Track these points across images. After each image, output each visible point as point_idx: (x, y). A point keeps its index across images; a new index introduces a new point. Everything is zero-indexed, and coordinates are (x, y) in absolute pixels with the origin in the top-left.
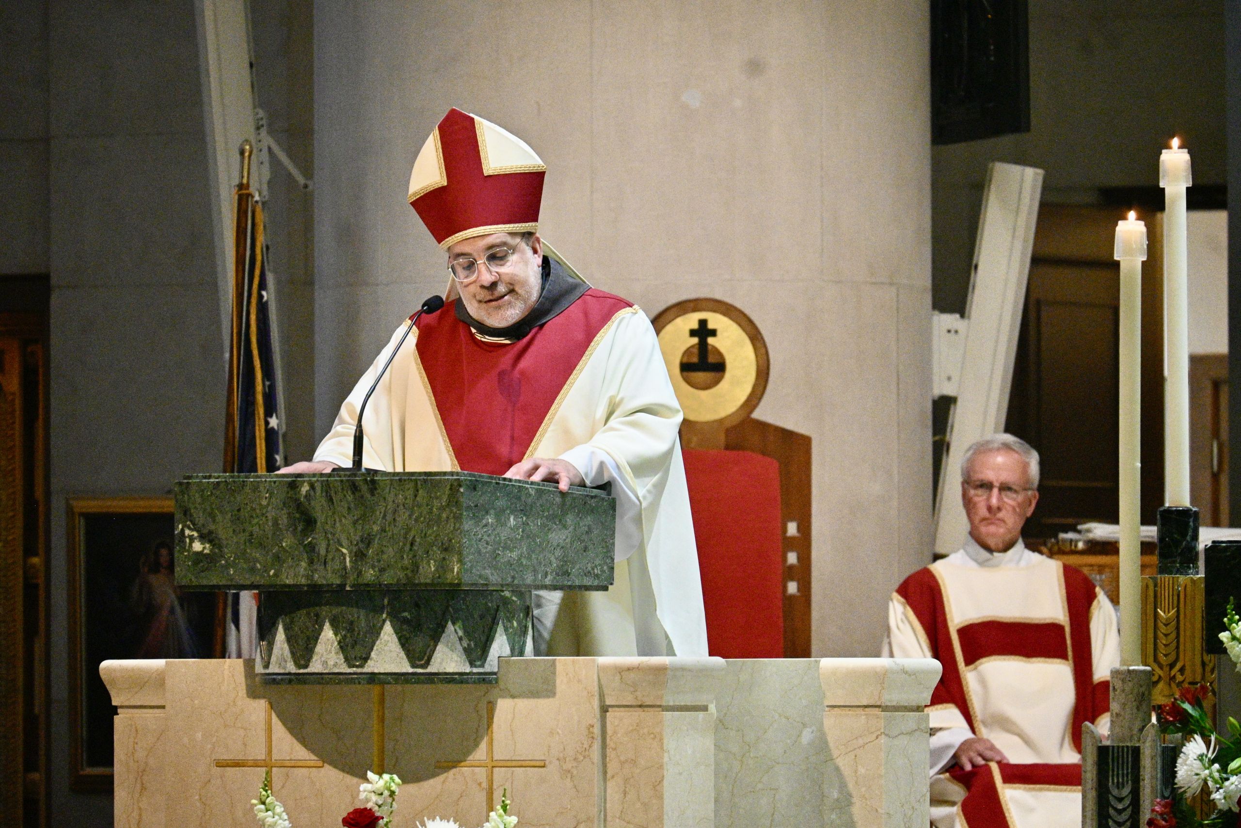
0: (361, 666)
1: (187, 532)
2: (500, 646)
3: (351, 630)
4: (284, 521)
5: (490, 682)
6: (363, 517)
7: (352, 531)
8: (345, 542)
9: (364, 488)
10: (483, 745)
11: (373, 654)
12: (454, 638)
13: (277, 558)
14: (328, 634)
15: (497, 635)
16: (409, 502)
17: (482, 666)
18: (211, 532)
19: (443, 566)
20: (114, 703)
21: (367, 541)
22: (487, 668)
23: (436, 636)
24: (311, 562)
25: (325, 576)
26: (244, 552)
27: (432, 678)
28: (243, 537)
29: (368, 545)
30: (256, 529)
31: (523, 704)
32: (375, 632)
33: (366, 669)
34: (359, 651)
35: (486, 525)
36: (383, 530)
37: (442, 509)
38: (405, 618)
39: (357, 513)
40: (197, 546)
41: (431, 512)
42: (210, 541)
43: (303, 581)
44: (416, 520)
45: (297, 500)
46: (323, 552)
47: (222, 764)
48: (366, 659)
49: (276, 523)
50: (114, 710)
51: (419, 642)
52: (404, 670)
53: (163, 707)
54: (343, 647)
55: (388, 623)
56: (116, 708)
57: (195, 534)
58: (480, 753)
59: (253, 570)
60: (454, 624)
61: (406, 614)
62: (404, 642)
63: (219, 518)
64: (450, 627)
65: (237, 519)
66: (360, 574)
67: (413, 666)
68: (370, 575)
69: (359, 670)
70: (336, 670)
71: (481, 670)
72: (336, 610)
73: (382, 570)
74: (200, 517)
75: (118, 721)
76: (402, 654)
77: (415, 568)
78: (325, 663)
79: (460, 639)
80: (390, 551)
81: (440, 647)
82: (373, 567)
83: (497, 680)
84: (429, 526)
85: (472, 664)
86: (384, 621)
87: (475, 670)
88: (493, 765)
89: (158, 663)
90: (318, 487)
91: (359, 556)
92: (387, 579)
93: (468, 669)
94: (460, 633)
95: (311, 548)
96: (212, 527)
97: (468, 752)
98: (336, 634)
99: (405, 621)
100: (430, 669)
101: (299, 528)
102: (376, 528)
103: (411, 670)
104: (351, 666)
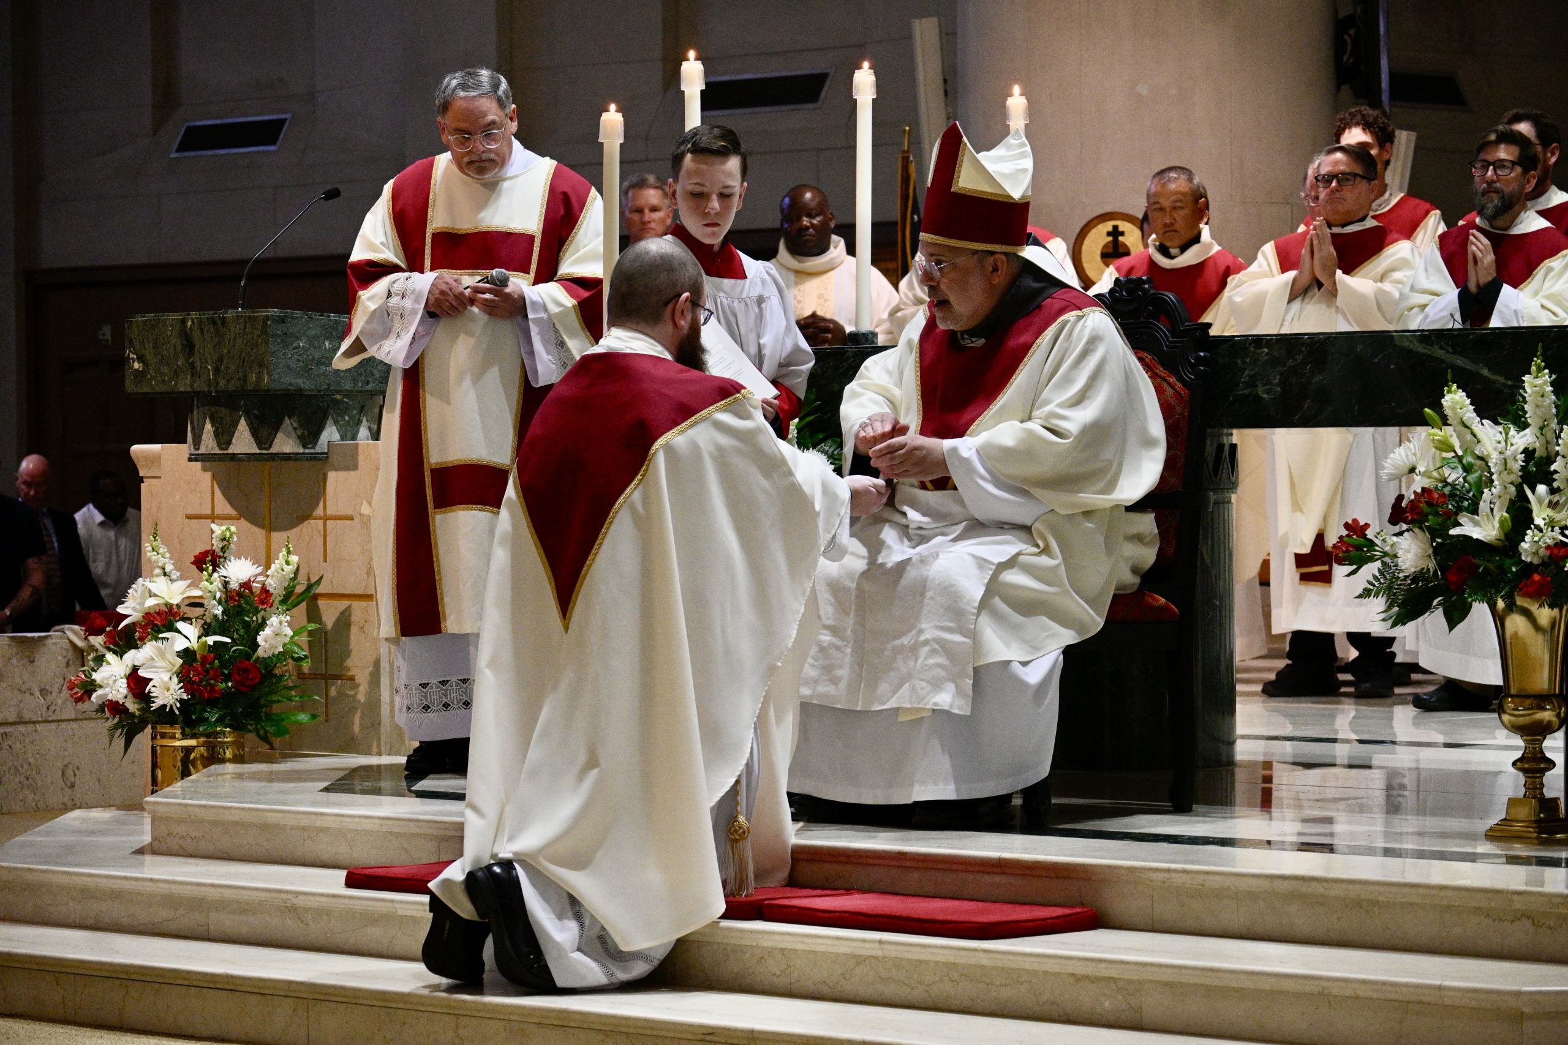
0: (227, 449)
1: (131, 355)
2: (330, 434)
3: (221, 423)
4: (179, 347)
5: (320, 459)
6: (219, 343)
7: (212, 352)
8: (209, 361)
9: (219, 322)
10: (321, 504)
11: (234, 441)
12: (290, 429)
13: (175, 372)
14: (208, 426)
15: (327, 426)
16: (242, 332)
17: (314, 448)
18: (143, 356)
19: (260, 378)
20: (141, 475)
21: (220, 360)
22: (318, 449)
23: (276, 428)
24: (193, 376)
25: (200, 386)
26: (159, 370)
27: (274, 457)
28: (159, 358)
29: (222, 362)
30: (165, 353)
31: (342, 474)
32: (235, 424)
33: (230, 451)
34: (226, 437)
35: (296, 348)
36: (229, 352)
37: (259, 336)
38: (254, 414)
39: (215, 340)
40: (136, 365)
41: (253, 338)
42: (143, 362)
43: (189, 389)
44: (246, 345)
45: (185, 331)
46: (198, 368)
47: (189, 517)
48: (229, 443)
49: (175, 346)
50: (141, 480)
51: (264, 432)
52: (253, 452)
53: (160, 477)
54: (217, 435)
55: (243, 418)
56: (142, 478)
57: (135, 356)
58: (319, 511)
59: (163, 382)
60: (290, 418)
61: (255, 412)
62: (255, 433)
63: (147, 346)
64: (287, 421)
65: (155, 347)
66: (217, 383)
67: (260, 448)
68: (222, 384)
69: (225, 452)
70: (212, 452)
71: (312, 451)
72: (213, 409)
73: (228, 381)
74: (138, 347)
75: (143, 487)
76: (252, 440)
77: (245, 381)
78: (207, 447)
79: (295, 429)
80: (233, 367)
81: (279, 435)
82: (224, 378)
83: (327, 459)
84: (252, 349)
85: (304, 447)
86: (240, 418)
87: (307, 451)
88: (326, 518)
89: (157, 447)
90: (195, 321)
91: (217, 370)
92: (231, 388)
93: (301, 451)
94: (295, 425)
95: (192, 365)
96: (143, 351)
97: (313, 510)
98: (212, 426)
99: (256, 416)
100: (273, 450)
101: (187, 351)
102: (226, 351)
103: (258, 451)
104: (221, 449)
